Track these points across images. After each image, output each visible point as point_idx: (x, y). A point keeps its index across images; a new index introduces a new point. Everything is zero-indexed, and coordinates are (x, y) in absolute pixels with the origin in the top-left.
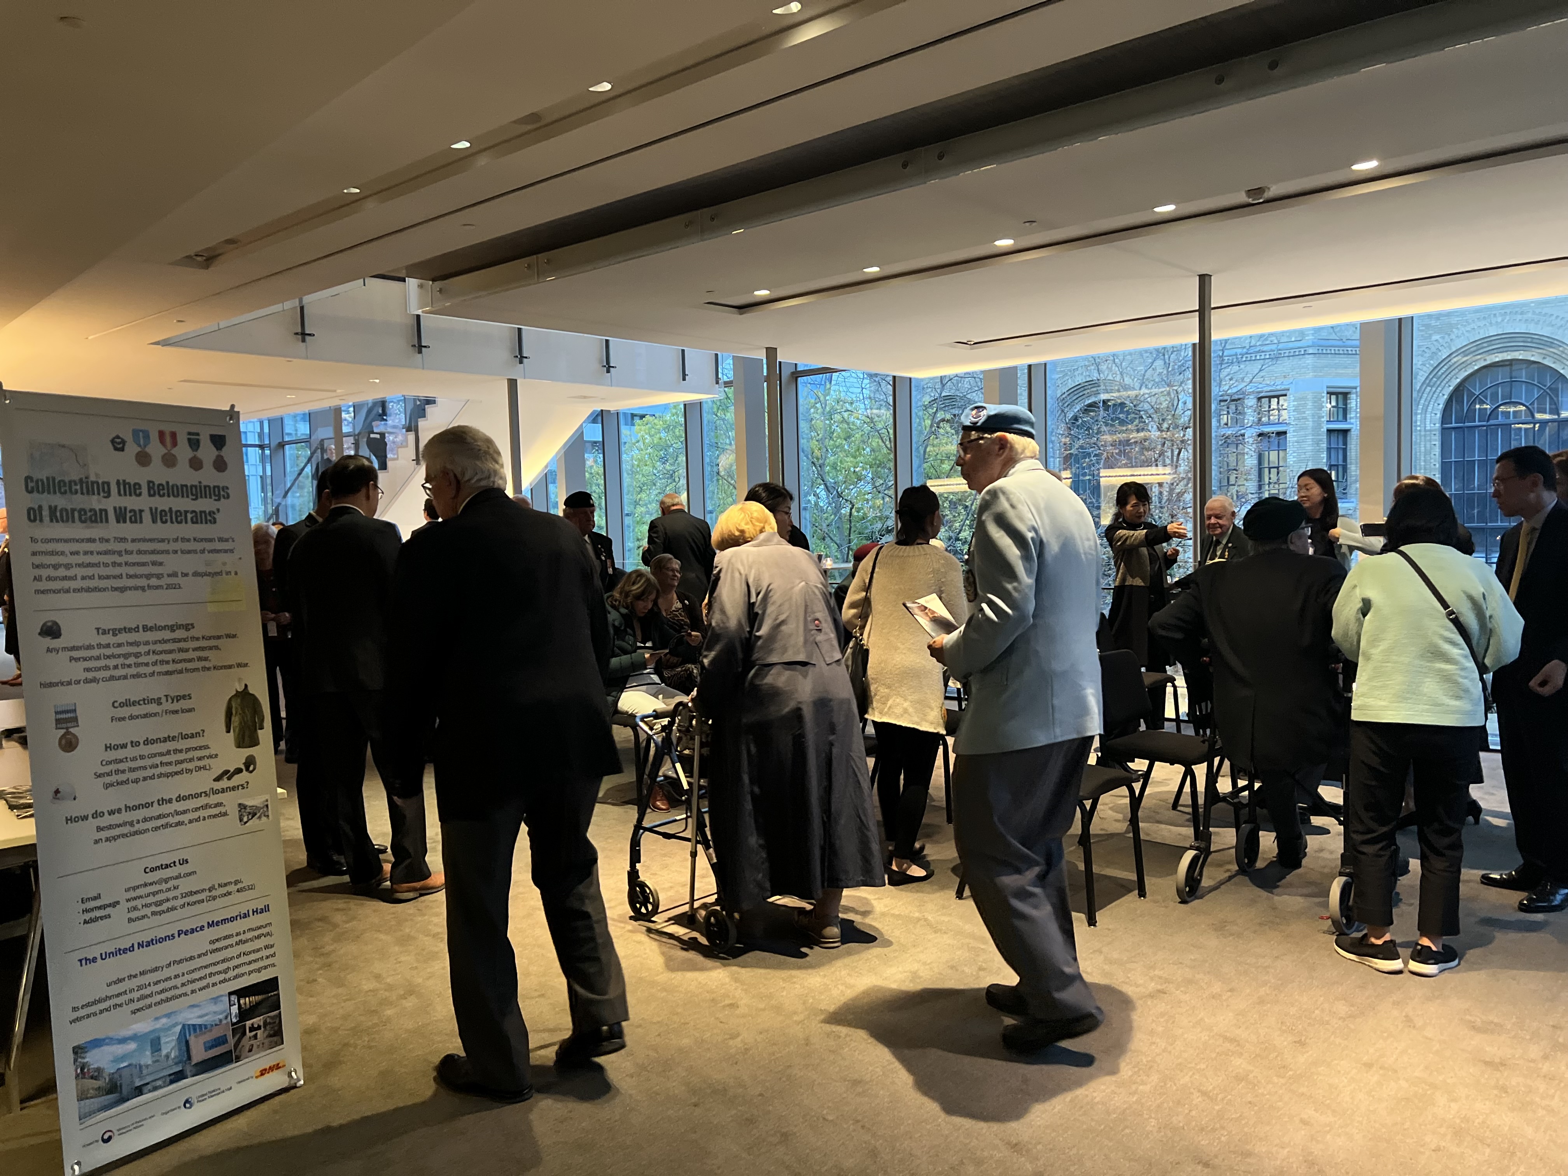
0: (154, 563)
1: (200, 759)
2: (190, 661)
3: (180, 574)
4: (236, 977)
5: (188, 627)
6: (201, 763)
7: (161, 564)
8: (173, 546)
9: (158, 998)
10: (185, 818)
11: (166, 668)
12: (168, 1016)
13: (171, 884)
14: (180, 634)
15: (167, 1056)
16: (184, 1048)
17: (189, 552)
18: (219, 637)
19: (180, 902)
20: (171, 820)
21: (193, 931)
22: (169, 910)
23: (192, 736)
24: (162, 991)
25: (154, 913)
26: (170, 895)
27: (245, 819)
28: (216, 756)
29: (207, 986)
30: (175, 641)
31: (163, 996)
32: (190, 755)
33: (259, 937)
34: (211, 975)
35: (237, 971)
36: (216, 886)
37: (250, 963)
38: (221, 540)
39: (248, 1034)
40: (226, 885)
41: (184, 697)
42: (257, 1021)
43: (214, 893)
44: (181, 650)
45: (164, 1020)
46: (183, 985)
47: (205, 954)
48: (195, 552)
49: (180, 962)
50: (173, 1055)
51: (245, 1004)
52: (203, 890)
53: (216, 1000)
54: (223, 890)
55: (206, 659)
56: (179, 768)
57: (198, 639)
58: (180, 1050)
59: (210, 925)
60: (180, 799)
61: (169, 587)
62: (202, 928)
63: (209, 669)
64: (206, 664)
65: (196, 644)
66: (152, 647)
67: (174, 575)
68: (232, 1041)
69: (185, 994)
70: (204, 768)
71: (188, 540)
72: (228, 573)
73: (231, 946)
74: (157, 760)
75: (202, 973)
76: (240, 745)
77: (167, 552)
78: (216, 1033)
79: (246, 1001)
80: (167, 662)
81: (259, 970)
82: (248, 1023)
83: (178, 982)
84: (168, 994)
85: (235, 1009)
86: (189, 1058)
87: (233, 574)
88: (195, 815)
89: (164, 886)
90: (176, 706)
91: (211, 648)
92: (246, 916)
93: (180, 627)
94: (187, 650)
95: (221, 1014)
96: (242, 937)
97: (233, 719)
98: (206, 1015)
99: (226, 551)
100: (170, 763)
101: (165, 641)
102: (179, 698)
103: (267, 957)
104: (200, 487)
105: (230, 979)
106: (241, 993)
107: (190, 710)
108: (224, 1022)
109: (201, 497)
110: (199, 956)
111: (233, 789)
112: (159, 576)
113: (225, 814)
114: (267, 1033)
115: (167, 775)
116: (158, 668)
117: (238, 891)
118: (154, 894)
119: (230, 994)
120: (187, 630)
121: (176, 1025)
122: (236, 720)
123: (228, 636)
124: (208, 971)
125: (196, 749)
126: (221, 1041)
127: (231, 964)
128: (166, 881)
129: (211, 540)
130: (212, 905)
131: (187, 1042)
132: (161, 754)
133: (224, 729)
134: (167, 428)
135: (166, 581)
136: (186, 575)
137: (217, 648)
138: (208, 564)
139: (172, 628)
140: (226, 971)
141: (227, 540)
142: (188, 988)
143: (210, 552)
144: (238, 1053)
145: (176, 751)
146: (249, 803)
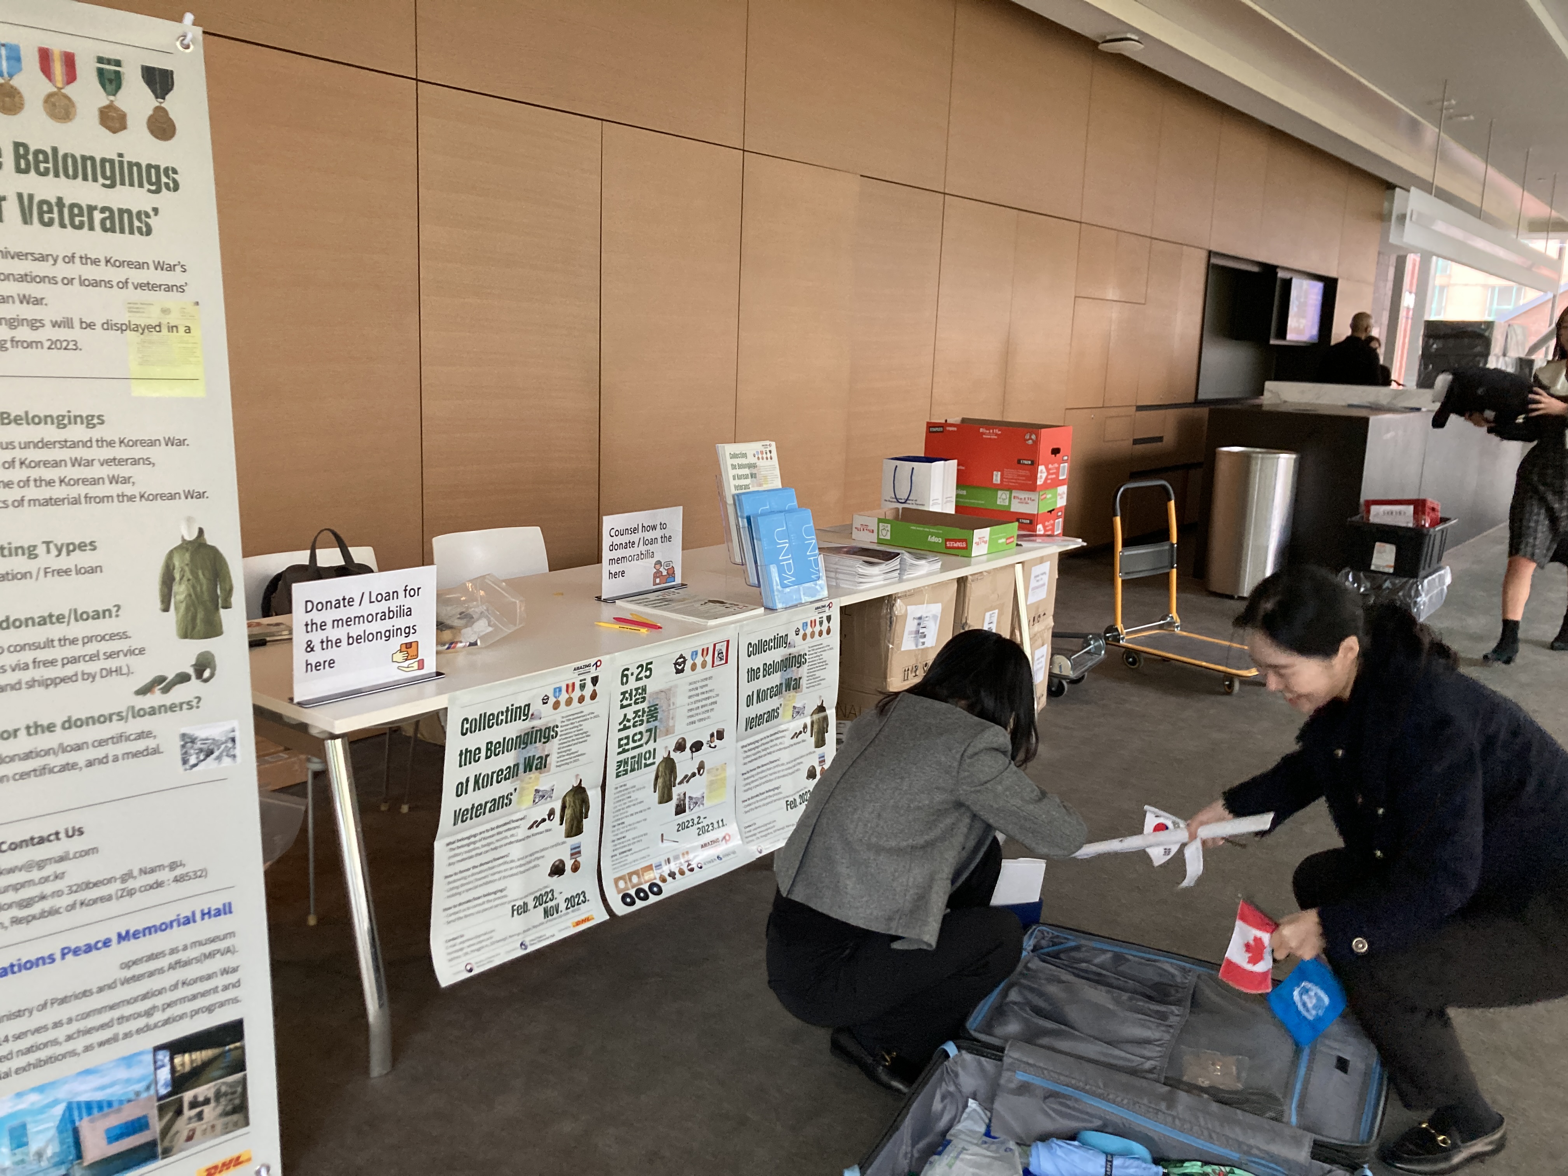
0: (25, 299)
1: (110, 656)
2: (95, 482)
3: (77, 324)
4: (167, 1022)
5: (89, 422)
6: (112, 664)
7: (38, 301)
8: (62, 270)
9: (22, 1061)
10: (80, 758)
11: (45, 493)
12: (40, 1089)
13: (49, 870)
14: (77, 432)
15: (39, 1155)
16: (70, 1140)
17: (96, 284)
18: (152, 443)
19: (66, 900)
20: (52, 761)
21: (89, 949)
22: (43, 915)
23: (97, 615)
24: (29, 1050)
25: (16, 921)
26: (48, 888)
27: (193, 760)
28: (142, 651)
29: (115, 1039)
30: (64, 444)
31: (32, 1058)
32: (91, 649)
33: (211, 955)
34: (122, 1019)
35: (170, 1012)
36: (136, 873)
37: (194, 997)
38: (159, 266)
39: (188, 1113)
40: (153, 870)
41: (81, 547)
42: (203, 1091)
43: (131, 884)
44: (76, 462)
45: (34, 1098)
46: (69, 1038)
47: (111, 986)
48: (108, 284)
49: (64, 1001)
50: (49, 1152)
51: (183, 1065)
52: (109, 881)
53: (129, 1061)
54: (150, 879)
55: (126, 480)
56: (70, 670)
57: (110, 444)
58: (62, 1143)
59: (122, 938)
60: (69, 724)
61: (54, 345)
62: (107, 943)
63: (131, 498)
64: (128, 490)
65: (106, 453)
66: (19, 454)
67: (67, 323)
68: (156, 1126)
69: (73, 1053)
70: (118, 671)
71: (96, 262)
72: (172, 328)
73: (161, 971)
74: (27, 656)
75: (105, 1018)
76: (188, 632)
77: (53, 280)
78: (129, 1114)
79: (185, 1061)
80: (50, 483)
81: (210, 1009)
82: (188, 1096)
83: (60, 1034)
84: (42, 1054)
85: (164, 1074)
86: (79, 1156)
87: (182, 329)
88: (100, 752)
89: (36, 875)
90: (64, 562)
91: (136, 462)
92: (188, 921)
93: (75, 419)
94: (89, 463)
95: (139, 1081)
96: (183, 956)
97: (176, 588)
98: (112, 1085)
99: (169, 288)
100: (53, 663)
101: (45, 445)
102: (71, 548)
103: (226, 988)
104: (121, 163)
105: (156, 1026)
106: (177, 1047)
107: (93, 570)
108: (144, 1095)
109: (123, 183)
110: (101, 990)
111: (172, 708)
112: (35, 324)
113: (156, 751)
114: (220, 1109)
115: (46, 684)
116: (32, 492)
117: (176, 880)
118: (16, 888)
119: (157, 1049)
120: (90, 425)
121: (56, 1102)
122: (180, 591)
123: (170, 442)
124: (116, 1014)
125: (103, 638)
126: (139, 1125)
127: (159, 1001)
128: (41, 865)
129: (140, 266)
130: (127, 904)
131: (76, 1132)
132: (36, 646)
133: (158, 605)
134: (58, 45)
135: (47, 333)
136: (90, 326)
137: (147, 461)
138: (133, 308)
139: (60, 422)
140: (148, 1013)
141: (171, 268)
142: (78, 1044)
143: (140, 286)
144: (166, 1143)
145: (63, 641)
146: (201, 733)
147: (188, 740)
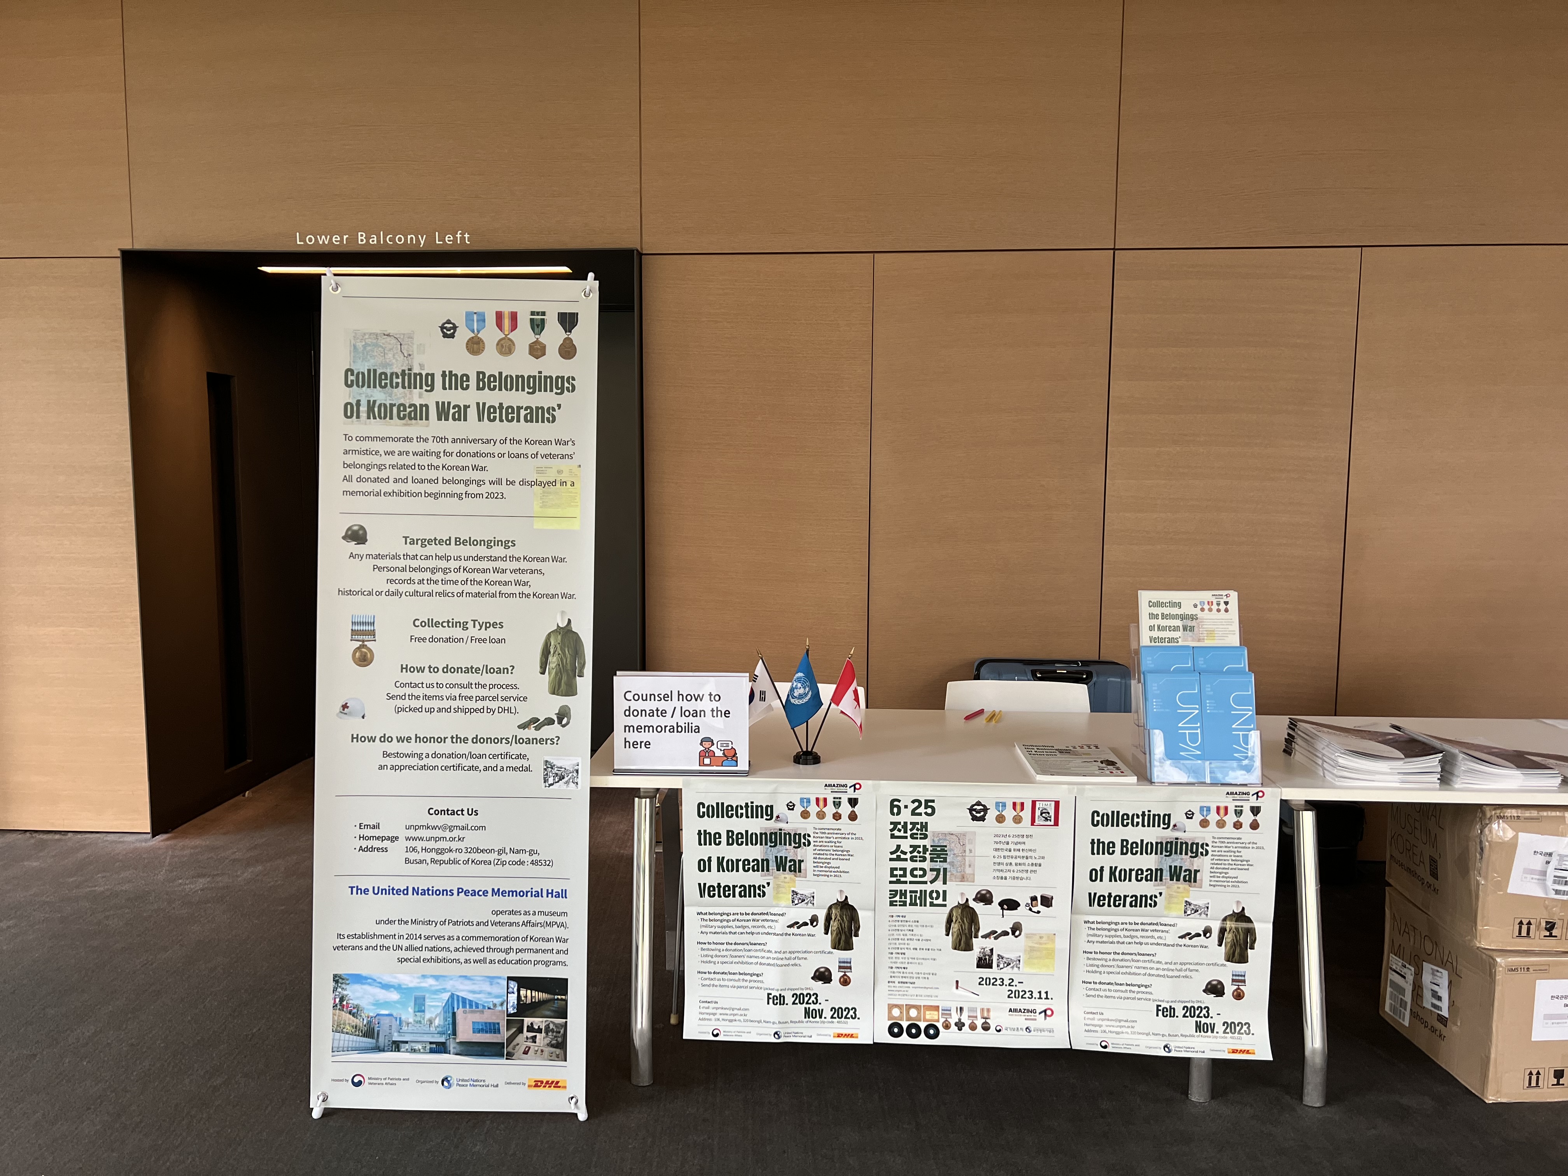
0: (475, 468)
1: (505, 699)
2: (506, 583)
3: (504, 482)
4: (518, 962)
5: (506, 544)
6: (506, 705)
7: (483, 469)
8: (498, 449)
9: (427, 955)
10: (481, 763)
11: (475, 589)
12: (436, 978)
13: (456, 833)
14: (498, 551)
15: (431, 1022)
16: (450, 1020)
17: (518, 456)
18: (544, 560)
19: (463, 857)
20: (463, 762)
21: (474, 893)
22: (449, 862)
23: (499, 671)
24: (433, 949)
25: (433, 861)
26: (454, 845)
27: (551, 781)
28: (525, 699)
29: (484, 961)
30: (490, 558)
31: (434, 954)
32: (494, 692)
33: (550, 924)
34: (489, 949)
35: (520, 956)
36: (508, 850)
37: (537, 951)
38: (558, 442)
39: (526, 1033)
40: (518, 852)
41: (494, 625)
42: (538, 1022)
43: (503, 857)
44: (496, 570)
45: (431, 981)
46: (457, 950)
47: (485, 924)
48: (526, 456)
49: (456, 923)
50: (437, 1022)
51: (526, 997)
52: (491, 851)
53: (492, 979)
54: (516, 857)
55: (526, 584)
56: (480, 705)
57: (518, 559)
58: (445, 1019)
59: (495, 893)
60: (476, 740)
61: (490, 495)
62: (485, 893)
63: (528, 596)
64: (526, 590)
65: (515, 565)
66: (463, 564)
67: (499, 482)
68: (505, 1034)
69: (458, 961)
70: (509, 710)
71: (519, 442)
72: (563, 483)
73: (517, 924)
74: (456, 692)
75: (480, 944)
76: (555, 690)
77: (492, 455)
78: (487, 1017)
79: (528, 995)
80: (479, 583)
81: (547, 964)
82: (527, 1021)
83: (452, 944)
84: (441, 955)
85: (513, 998)
86: (454, 1033)
87: (569, 483)
88: (492, 763)
89: (448, 834)
90: (483, 634)
91: (532, 572)
92: (537, 894)
93: (499, 543)
94: (504, 571)
95: (497, 997)
96: (533, 919)
97: (550, 658)
98: (480, 992)
99: (563, 457)
100: (470, 698)
101: (479, 558)
102: (487, 625)
103: (558, 952)
104: (540, 377)
105: (511, 962)
106: (524, 982)
107: (499, 641)
108: (499, 1008)
109: (540, 390)
110: (478, 924)
111: (541, 741)
112: (479, 483)
113: (528, 769)
114: (547, 1040)
115: (465, 711)
116: (468, 588)
117: (532, 863)
118: (437, 839)
119: (509, 978)
120: (507, 547)
121: (444, 990)
122: (553, 660)
123: (554, 559)
124: (487, 944)
125: (502, 686)
126: (493, 1028)
127: (515, 945)
128: (451, 829)
129: (546, 443)
130: (499, 870)
131: (454, 1014)
132: (462, 686)
133: (538, 669)
134: (507, 308)
135: (486, 488)
136: (512, 483)
137: (540, 572)
138: (540, 471)
139: (489, 544)
140: (507, 951)
141: (566, 443)
142: (462, 956)
143: (545, 456)
144: (510, 1049)
145: (478, 685)
146: (558, 763)
147: (549, 765)
